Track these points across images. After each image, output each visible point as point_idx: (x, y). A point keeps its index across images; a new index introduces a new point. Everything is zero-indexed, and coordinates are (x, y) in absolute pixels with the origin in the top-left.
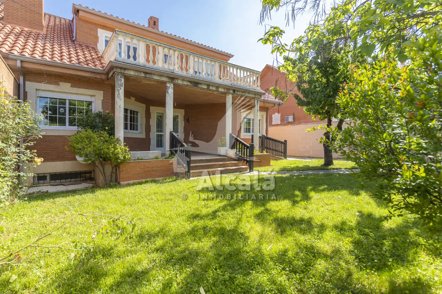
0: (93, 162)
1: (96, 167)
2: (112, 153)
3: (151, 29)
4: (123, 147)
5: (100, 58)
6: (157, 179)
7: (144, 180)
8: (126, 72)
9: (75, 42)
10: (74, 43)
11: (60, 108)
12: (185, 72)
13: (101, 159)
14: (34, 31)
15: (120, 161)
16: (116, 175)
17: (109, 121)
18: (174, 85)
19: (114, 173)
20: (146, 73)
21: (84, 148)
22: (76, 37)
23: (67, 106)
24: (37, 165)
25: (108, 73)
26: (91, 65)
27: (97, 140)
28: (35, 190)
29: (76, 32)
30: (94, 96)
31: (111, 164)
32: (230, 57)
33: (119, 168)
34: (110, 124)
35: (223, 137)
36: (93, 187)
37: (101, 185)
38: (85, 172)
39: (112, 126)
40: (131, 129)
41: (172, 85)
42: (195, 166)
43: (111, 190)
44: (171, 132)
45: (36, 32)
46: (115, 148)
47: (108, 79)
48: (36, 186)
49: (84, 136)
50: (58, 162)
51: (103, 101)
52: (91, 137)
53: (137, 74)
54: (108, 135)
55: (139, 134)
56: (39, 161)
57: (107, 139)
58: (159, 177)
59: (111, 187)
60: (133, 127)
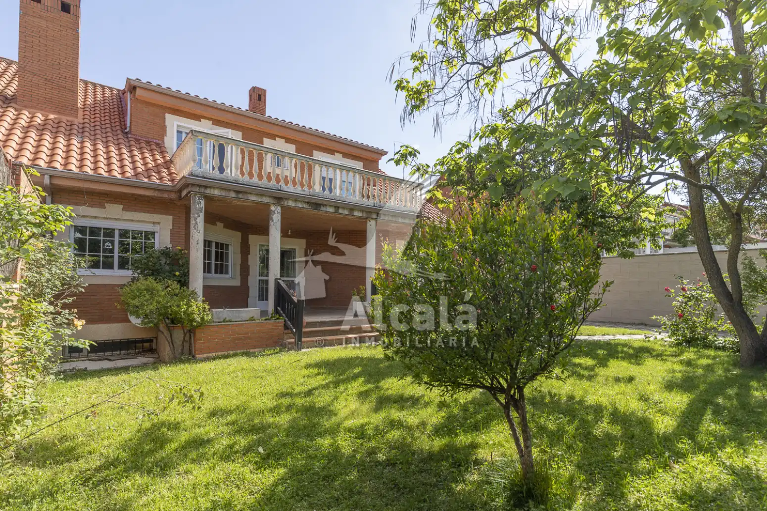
0: (156, 326)
1: (160, 333)
2: (184, 312)
3: (251, 114)
4: (200, 304)
5: (168, 164)
6: (251, 351)
7: (231, 353)
8: (208, 191)
9: (129, 136)
10: (127, 138)
11: (104, 242)
12: (300, 188)
13: (167, 321)
14: (64, 118)
15: (195, 324)
16: (190, 344)
17: (180, 262)
18: (282, 207)
19: (187, 341)
20: (237, 192)
21: (143, 305)
22: (130, 127)
23: (117, 239)
24: (77, 331)
25: (180, 191)
26: (155, 179)
27: (163, 294)
28: (68, 366)
29: (131, 120)
30: (159, 223)
31: (183, 328)
32: (382, 155)
33: (195, 334)
34: (182, 266)
35: (361, 287)
36: (155, 363)
37: (167, 359)
38: (143, 341)
39: (186, 271)
40: (216, 272)
41: (279, 208)
42: (312, 332)
43: (182, 366)
44: (276, 280)
45: (68, 121)
46: (188, 305)
47: (180, 198)
48: (67, 362)
49: (143, 287)
50: (100, 325)
51: (171, 231)
52: (153, 289)
53: (223, 193)
54: (178, 286)
55: (230, 279)
56: (79, 323)
57: (177, 291)
58: (255, 347)
59: (182, 361)
60: (221, 269)
